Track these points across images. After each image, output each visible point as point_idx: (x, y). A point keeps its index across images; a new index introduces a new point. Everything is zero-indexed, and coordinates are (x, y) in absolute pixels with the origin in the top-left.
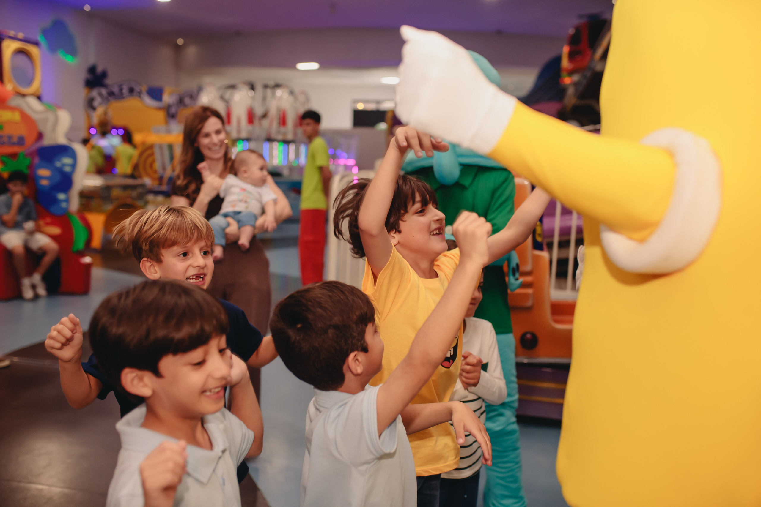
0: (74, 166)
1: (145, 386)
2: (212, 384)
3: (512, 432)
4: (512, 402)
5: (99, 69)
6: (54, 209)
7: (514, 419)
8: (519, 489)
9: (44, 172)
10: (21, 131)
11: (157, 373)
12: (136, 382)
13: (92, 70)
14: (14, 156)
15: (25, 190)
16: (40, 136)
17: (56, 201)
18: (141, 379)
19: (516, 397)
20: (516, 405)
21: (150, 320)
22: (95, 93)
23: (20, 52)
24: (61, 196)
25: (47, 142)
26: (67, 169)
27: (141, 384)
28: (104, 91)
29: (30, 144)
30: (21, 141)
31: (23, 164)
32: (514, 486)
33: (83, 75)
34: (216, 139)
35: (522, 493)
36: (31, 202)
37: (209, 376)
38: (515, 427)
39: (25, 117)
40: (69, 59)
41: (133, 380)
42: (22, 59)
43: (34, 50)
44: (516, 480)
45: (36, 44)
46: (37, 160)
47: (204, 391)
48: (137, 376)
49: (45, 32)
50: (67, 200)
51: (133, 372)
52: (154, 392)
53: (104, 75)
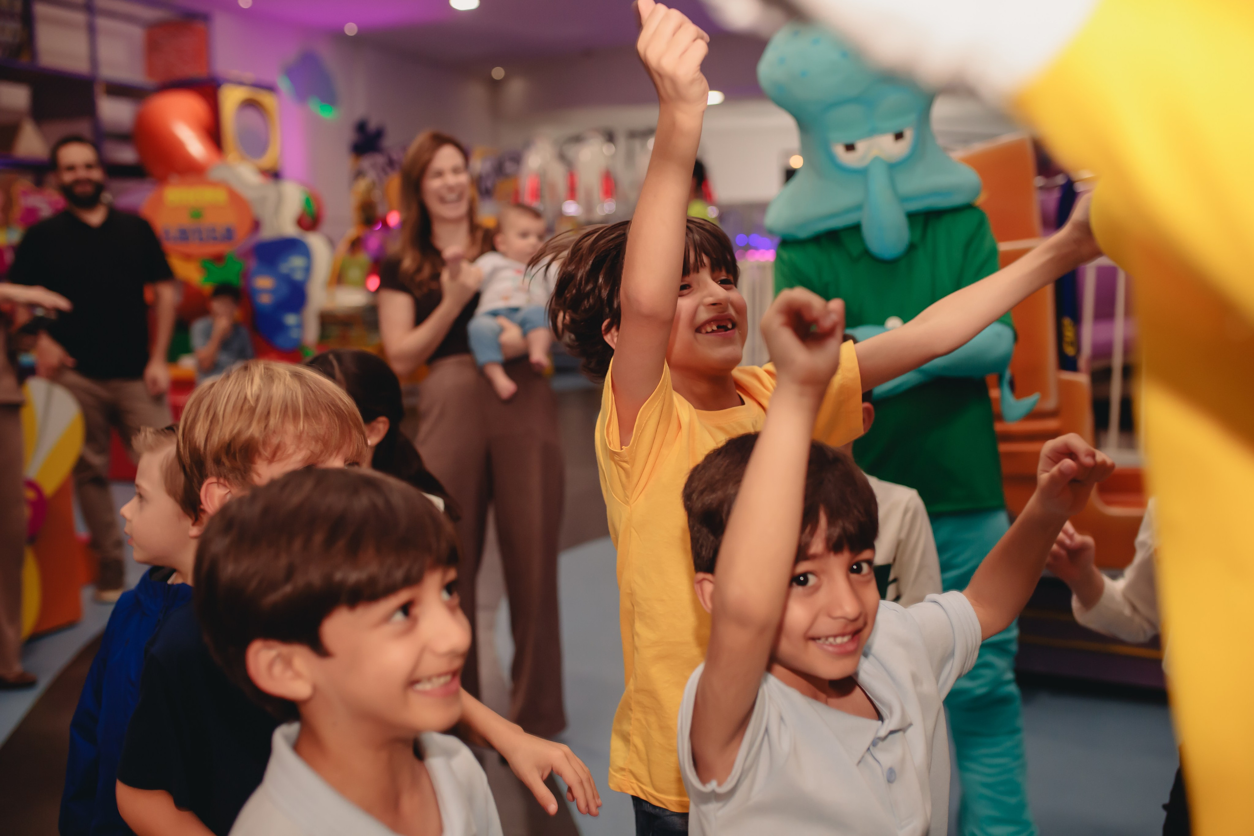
0: (308, 270)
1: (298, 675)
2: (432, 665)
3: (1006, 700)
4: (1008, 642)
5: (373, 125)
6: (281, 341)
7: (1010, 676)
8: (1021, 806)
9: (264, 283)
10: (228, 219)
11: (319, 649)
12: (278, 669)
13: (361, 127)
14: (219, 259)
15: (237, 313)
16: (256, 225)
17: (281, 327)
18: (288, 663)
19: (1014, 633)
20: (1014, 648)
21: (297, 545)
22: (366, 163)
23: (250, 104)
24: (291, 319)
25: (268, 233)
26: (298, 276)
27: (289, 674)
28: (380, 159)
29: (243, 240)
30: (229, 235)
31: (231, 273)
32: (1012, 800)
33: (348, 136)
34: (451, 179)
35: (1029, 815)
36: (244, 332)
37: (423, 650)
38: (1012, 689)
39: (236, 199)
40: (327, 113)
41: (271, 665)
42: (252, 116)
43: (268, 100)
44: (1014, 789)
45: (271, 88)
46: (253, 264)
47: (412, 682)
48: (279, 656)
49: (291, 73)
50: (301, 326)
51: (270, 648)
52: (315, 688)
53: (379, 134)
